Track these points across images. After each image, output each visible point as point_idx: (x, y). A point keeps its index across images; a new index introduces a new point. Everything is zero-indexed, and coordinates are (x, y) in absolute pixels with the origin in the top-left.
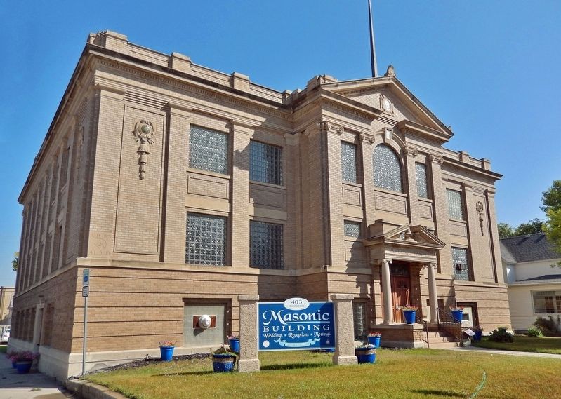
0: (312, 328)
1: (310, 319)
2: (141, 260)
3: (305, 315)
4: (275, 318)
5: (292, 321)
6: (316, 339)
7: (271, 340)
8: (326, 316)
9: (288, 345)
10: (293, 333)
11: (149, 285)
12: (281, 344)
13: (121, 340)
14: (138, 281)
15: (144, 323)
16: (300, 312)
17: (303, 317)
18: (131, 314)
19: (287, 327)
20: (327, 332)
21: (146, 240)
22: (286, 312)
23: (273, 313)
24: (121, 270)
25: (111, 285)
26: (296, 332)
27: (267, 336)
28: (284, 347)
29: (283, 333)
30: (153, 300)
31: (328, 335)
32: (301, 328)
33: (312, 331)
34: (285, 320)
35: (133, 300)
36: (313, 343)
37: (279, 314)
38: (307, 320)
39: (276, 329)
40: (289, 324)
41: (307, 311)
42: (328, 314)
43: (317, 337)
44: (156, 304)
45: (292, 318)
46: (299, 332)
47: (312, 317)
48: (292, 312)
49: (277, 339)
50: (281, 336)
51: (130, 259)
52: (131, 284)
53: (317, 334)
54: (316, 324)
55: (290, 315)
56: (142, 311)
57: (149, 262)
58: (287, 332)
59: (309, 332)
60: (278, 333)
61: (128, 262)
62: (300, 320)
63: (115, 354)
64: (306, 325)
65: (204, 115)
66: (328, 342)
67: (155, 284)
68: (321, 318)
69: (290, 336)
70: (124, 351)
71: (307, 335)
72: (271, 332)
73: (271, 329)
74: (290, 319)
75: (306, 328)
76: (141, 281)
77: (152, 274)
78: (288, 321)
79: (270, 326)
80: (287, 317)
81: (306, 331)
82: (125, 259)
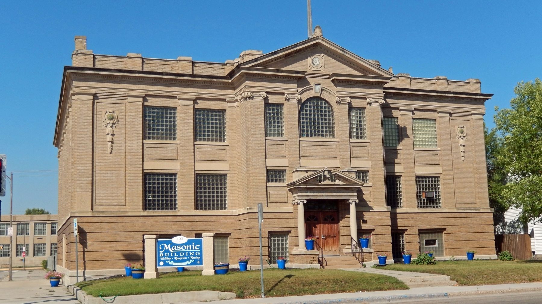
0: (189, 254)
1: (188, 249)
2: (112, 210)
3: (185, 246)
4: (167, 249)
5: (177, 250)
6: (191, 261)
7: (164, 261)
8: (197, 247)
9: (174, 264)
10: (177, 257)
11: (119, 227)
12: (170, 263)
13: (101, 263)
14: (110, 224)
15: (116, 252)
16: (181, 245)
17: (184, 248)
18: (107, 246)
19: (173, 254)
20: (198, 256)
21: (116, 196)
22: (173, 245)
23: (165, 245)
24: (99, 218)
25: (93, 228)
26: (179, 257)
27: (162, 259)
28: (172, 265)
29: (171, 257)
30: (122, 236)
31: (199, 258)
32: (182, 254)
33: (189, 256)
34: (173, 249)
35: (108, 237)
36: (189, 263)
37: (169, 246)
38: (186, 249)
39: (167, 255)
40: (175, 252)
41: (186, 244)
42: (199, 246)
43: (192, 259)
44: (124, 239)
45: (177, 248)
46: (181, 257)
47: (189, 248)
48: (177, 245)
49: (168, 260)
50: (170, 259)
51: (105, 210)
52: (106, 227)
53: (192, 257)
54: (192, 252)
55: (175, 247)
56: (114, 244)
57: (117, 211)
58: (174, 256)
59: (187, 257)
60: (169, 257)
61: (103, 212)
62: (181, 250)
63: (98, 272)
64: (185, 252)
65: (155, 97)
66: (199, 262)
67: (122, 226)
68: (195, 248)
69: (176, 259)
70: (105, 270)
71: (186, 258)
72: (164, 257)
73: (164, 255)
74: (175, 249)
75: (185, 254)
76: (113, 224)
77: (120, 219)
78: (174, 250)
79: (164, 253)
80: (174, 248)
81: (185, 256)
82: (102, 210)
